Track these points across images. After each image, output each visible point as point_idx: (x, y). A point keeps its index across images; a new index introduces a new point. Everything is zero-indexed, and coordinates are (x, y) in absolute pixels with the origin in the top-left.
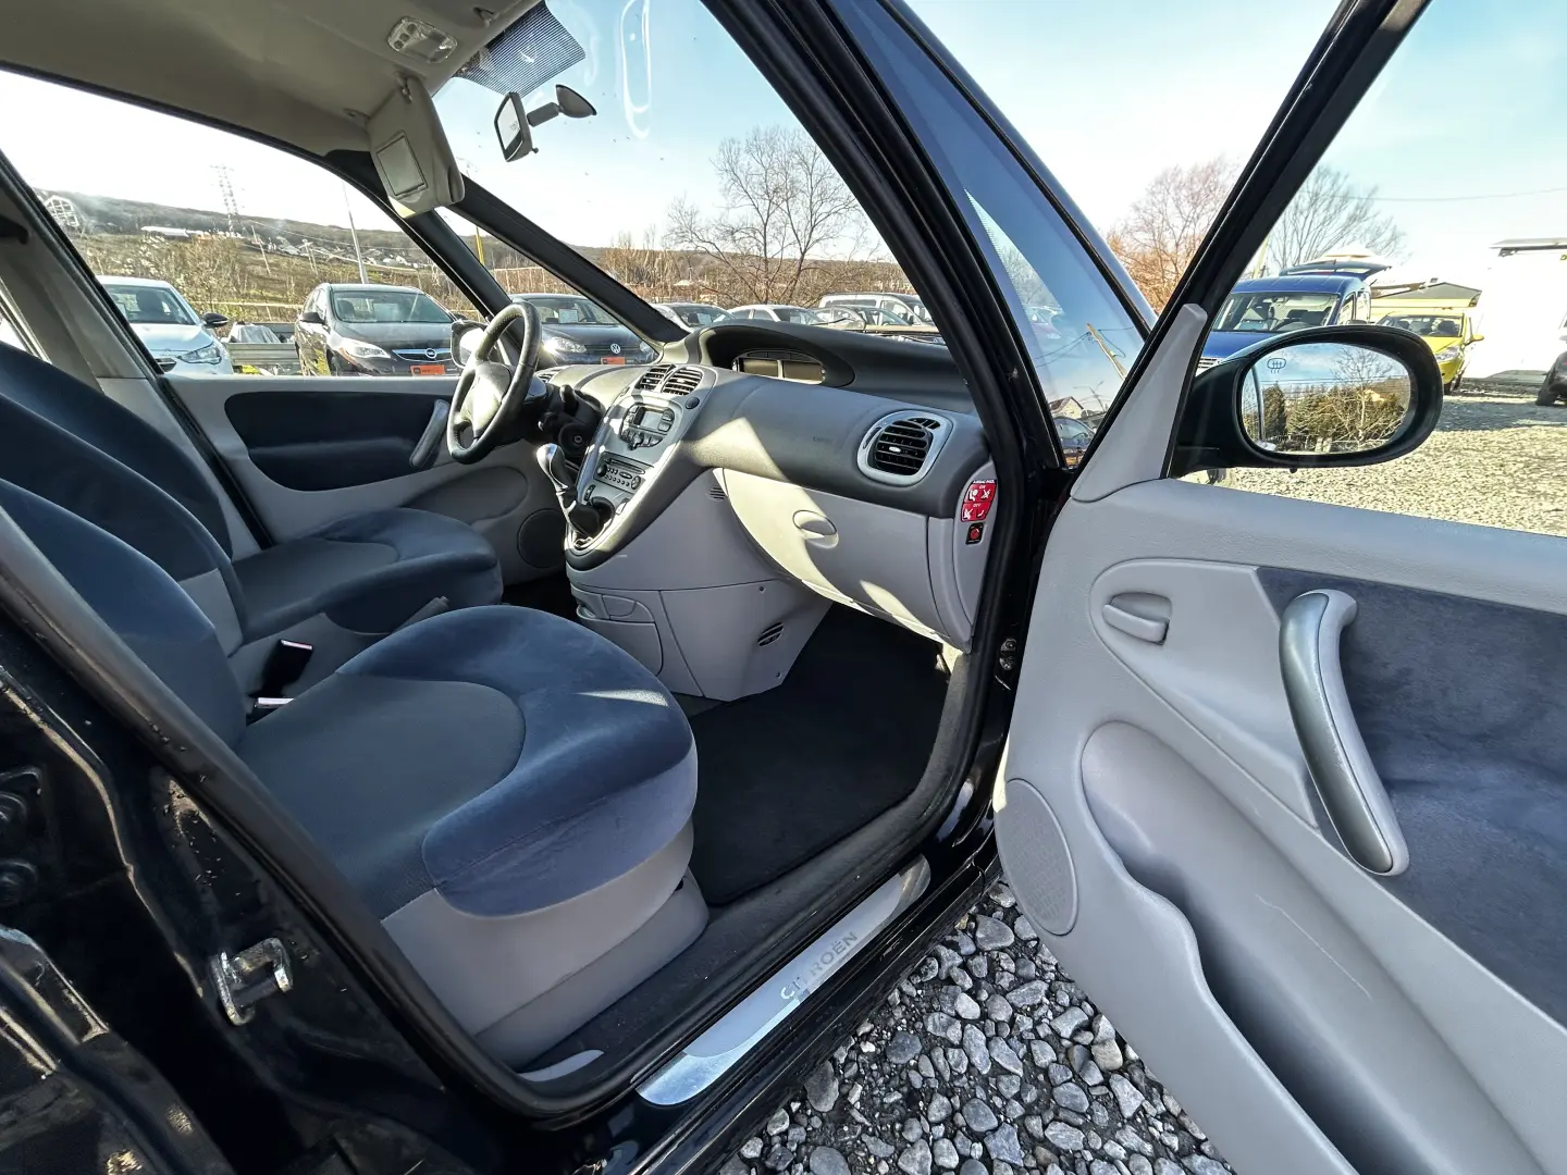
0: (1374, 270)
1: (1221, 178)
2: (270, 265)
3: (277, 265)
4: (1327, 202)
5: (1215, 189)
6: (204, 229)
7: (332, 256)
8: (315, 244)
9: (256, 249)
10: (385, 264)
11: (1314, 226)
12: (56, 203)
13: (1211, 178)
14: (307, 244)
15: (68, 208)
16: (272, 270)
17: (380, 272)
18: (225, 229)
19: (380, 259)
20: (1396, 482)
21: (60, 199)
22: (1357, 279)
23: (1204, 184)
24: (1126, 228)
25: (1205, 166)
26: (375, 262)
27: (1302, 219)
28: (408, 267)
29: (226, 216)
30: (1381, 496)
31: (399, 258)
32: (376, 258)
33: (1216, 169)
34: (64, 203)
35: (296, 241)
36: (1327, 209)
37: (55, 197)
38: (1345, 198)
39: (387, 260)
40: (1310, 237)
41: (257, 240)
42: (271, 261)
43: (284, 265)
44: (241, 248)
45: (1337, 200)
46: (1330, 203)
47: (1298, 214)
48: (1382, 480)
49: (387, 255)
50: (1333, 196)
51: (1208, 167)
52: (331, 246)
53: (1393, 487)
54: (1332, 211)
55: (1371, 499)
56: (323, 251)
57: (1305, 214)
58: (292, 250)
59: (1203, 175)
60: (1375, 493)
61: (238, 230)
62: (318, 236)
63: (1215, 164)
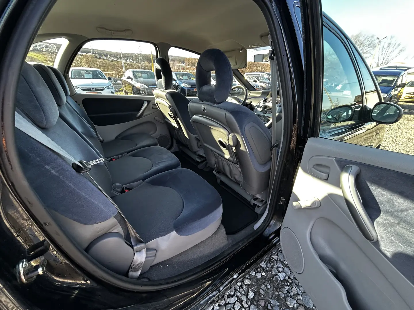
0: (409, 68)
1: (360, 38)
2: (100, 62)
3: (102, 62)
4: (393, 46)
5: (358, 42)
6: (85, 53)
7: (115, 60)
8: (111, 56)
9: (97, 58)
10: (127, 62)
11: (388, 53)
12: (52, 46)
13: (357, 38)
14: (109, 56)
15: (55, 47)
16: (101, 63)
17: (126, 64)
18: (90, 52)
19: (126, 60)
20: (412, 128)
21: (53, 45)
22: (403, 71)
23: (355, 40)
24: (329, 53)
25: (356, 35)
26: (125, 61)
27: (385, 50)
28: (133, 62)
29: (90, 49)
30: (408, 132)
31: (131, 60)
32: (125, 60)
33: (359, 36)
34: (54, 46)
35: (106, 56)
36: (393, 48)
37: (52, 45)
38: (399, 45)
39: (127, 61)
40: (387, 56)
41: (97, 55)
42: (101, 61)
43: (104, 62)
44: (94, 58)
45: (396, 45)
46: (394, 46)
47: (383, 49)
48: (408, 127)
49: (128, 59)
50: (395, 44)
51: (357, 35)
52: (114, 57)
53: (411, 129)
54: (394, 48)
55: (405, 132)
56: (113, 58)
57: (386, 49)
58: (105, 58)
59: (355, 38)
60: (406, 131)
61: (93, 53)
62: (111, 54)
63: (359, 35)
